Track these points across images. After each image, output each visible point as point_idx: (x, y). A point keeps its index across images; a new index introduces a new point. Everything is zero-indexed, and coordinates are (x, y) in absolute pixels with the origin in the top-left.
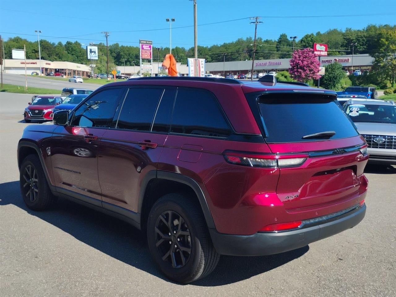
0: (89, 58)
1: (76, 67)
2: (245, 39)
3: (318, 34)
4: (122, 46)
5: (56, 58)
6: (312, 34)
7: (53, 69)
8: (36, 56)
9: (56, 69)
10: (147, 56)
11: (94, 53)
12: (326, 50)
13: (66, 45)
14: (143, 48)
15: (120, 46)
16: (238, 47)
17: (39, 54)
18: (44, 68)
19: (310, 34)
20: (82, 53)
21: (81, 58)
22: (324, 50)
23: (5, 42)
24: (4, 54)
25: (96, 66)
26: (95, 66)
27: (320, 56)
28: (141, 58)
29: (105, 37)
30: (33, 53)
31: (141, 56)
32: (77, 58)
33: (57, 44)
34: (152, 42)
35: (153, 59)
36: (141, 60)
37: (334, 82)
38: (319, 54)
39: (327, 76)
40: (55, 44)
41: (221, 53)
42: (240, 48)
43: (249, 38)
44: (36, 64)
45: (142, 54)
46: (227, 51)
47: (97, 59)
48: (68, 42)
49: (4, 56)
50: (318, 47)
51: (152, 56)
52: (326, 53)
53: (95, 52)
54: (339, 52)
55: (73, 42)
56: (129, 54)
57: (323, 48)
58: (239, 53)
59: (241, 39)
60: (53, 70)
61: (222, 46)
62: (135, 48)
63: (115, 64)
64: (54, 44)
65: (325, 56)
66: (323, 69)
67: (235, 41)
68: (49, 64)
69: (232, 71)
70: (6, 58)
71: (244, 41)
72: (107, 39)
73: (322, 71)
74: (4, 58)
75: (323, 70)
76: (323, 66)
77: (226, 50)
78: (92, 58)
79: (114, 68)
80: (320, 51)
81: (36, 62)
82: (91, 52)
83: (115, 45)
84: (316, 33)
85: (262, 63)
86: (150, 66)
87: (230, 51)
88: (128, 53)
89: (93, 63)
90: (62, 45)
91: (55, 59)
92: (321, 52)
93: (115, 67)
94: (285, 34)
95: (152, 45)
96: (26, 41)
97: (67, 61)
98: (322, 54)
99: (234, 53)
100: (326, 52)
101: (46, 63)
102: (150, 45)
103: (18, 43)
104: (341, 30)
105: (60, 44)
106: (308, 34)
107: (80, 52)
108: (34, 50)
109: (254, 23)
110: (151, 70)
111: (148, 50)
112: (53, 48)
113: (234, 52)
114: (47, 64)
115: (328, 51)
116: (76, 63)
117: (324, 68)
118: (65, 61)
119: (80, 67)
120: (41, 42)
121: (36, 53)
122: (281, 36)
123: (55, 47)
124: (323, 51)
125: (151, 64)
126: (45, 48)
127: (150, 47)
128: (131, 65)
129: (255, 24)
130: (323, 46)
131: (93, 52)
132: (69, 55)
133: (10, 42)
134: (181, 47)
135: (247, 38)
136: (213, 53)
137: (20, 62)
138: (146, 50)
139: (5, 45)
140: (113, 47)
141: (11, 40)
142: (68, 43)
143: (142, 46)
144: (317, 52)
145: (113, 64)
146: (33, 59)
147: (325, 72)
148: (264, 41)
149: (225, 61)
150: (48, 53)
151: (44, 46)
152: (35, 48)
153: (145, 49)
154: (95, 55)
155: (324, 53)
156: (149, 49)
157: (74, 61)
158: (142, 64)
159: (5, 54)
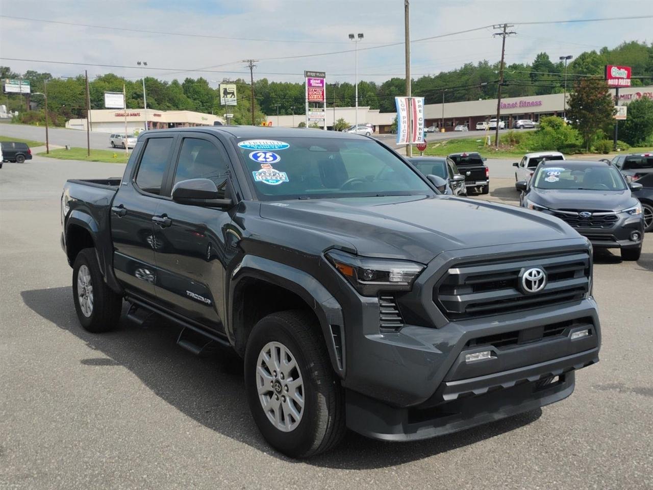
0: (223, 103)
1: (201, 119)
2: (476, 64)
3: (605, 50)
4: (273, 83)
5: (169, 105)
6: (594, 53)
7: (164, 123)
8: (138, 104)
9: (169, 124)
10: (316, 97)
11: (231, 95)
12: (628, 78)
13: (183, 84)
14: (310, 85)
15: (270, 82)
16: (466, 77)
17: (143, 99)
18: (150, 122)
19: (589, 52)
20: (210, 96)
21: (208, 104)
22: (625, 76)
23: (91, 83)
24: (89, 101)
25: (234, 117)
26: (232, 117)
27: (617, 87)
28: (307, 100)
29: (249, 68)
30: (134, 100)
31: (307, 98)
32: (203, 105)
33: (170, 83)
34: (324, 73)
35: (326, 103)
36: (307, 104)
37: (643, 132)
38: (617, 84)
39: (629, 122)
40: (167, 84)
41: (436, 88)
42: (468, 80)
43: (483, 62)
44: (139, 115)
45: (309, 94)
46: (447, 85)
47: (235, 104)
48: (187, 79)
49: (90, 105)
50: (615, 71)
51: (325, 97)
52: (628, 82)
53: (233, 94)
54: (642, 80)
55: (196, 80)
56: (285, 96)
57: (623, 73)
58: (467, 88)
59: (470, 64)
60: (165, 125)
61: (437, 77)
62: (294, 86)
63: (262, 112)
64: (165, 83)
65: (627, 86)
66: (623, 109)
67: (460, 68)
68: (159, 115)
69: (457, 119)
70: (92, 108)
71: (475, 68)
72: (251, 71)
73: (621, 113)
74: (90, 108)
75: (624, 112)
76: (623, 105)
77: (445, 83)
78: (227, 103)
79: (262, 120)
80: (618, 78)
81: (138, 112)
82: (226, 93)
83: (262, 81)
84: (599, 50)
85: (508, 104)
86: (323, 113)
87: (451, 85)
88: (283, 94)
89: (230, 112)
90: (178, 84)
91: (168, 107)
92: (620, 80)
93: (263, 118)
94: (545, 53)
95: (324, 79)
96: (122, 79)
97: (186, 109)
98: (622, 84)
99: (458, 89)
100: (629, 80)
101: (153, 113)
102: (322, 79)
103: (112, 83)
104: (644, 43)
105: (175, 83)
106: (586, 51)
107: (207, 95)
108: (135, 93)
109: (500, 34)
110: (324, 120)
111: (319, 87)
112: (164, 90)
113: (458, 86)
114: (155, 115)
115: (631, 79)
116: (200, 112)
117: (625, 108)
118: (182, 110)
119: (206, 119)
120: (147, 80)
121: (139, 99)
122: (539, 56)
123: (168, 88)
124: (623, 78)
125: (323, 110)
126: (152, 90)
127: (322, 82)
128: (287, 114)
129: (502, 35)
130: (624, 70)
131: (229, 93)
132: (189, 100)
133: (99, 83)
134: (368, 82)
135: (480, 63)
136: (422, 89)
137: (114, 114)
138: (315, 87)
139: (91, 87)
140: (259, 84)
141: (100, 79)
142: (188, 81)
143: (309, 80)
144: (612, 80)
145: (260, 113)
146: (135, 108)
147: (627, 115)
148: (510, 67)
149: (445, 102)
150: (156, 97)
151: (150, 87)
152: (136, 91)
153: (313, 86)
154: (233, 98)
155: (625, 82)
156: (321, 85)
157: (197, 110)
158: (309, 110)
159: (92, 101)
